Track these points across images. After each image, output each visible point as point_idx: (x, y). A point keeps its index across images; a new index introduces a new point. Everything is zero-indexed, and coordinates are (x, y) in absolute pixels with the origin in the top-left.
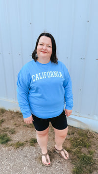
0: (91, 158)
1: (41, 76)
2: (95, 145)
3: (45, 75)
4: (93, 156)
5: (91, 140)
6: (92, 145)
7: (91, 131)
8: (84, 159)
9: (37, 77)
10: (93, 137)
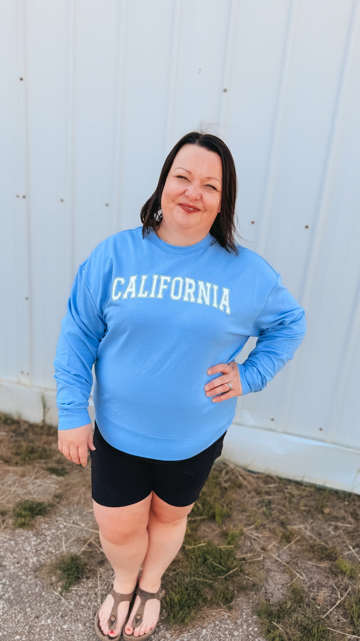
0: (230, 554)
1: (148, 287)
2: (244, 511)
3: (162, 287)
4: (238, 547)
5: (233, 495)
6: (235, 514)
7: (232, 466)
8: (205, 560)
9: (131, 289)
10: (240, 486)
